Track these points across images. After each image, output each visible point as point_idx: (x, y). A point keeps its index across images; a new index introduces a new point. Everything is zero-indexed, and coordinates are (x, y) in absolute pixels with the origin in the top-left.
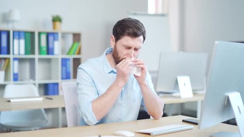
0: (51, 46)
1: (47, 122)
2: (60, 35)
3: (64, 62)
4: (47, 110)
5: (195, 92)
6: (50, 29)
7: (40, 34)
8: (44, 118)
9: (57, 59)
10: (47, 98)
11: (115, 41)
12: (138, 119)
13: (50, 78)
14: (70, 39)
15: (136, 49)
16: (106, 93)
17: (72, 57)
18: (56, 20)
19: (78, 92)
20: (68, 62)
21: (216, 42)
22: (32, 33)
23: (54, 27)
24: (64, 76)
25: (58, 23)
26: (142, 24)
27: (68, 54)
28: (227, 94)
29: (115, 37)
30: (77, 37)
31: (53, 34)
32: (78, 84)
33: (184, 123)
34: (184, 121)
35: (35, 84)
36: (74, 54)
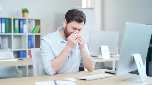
0: (21, 27)
1: (20, 74)
2: (27, 21)
3: (30, 37)
4: (19, 67)
5: (112, 55)
6: (21, 17)
7: (14, 20)
8: (17, 72)
9: (25, 36)
10: (20, 59)
11: (66, 23)
12: (79, 71)
13: (21, 48)
14: (34, 23)
15: (79, 30)
16: (59, 55)
17: (34, 34)
18: (25, 11)
19: (42, 54)
20: (32, 38)
21: (127, 23)
22: (10, 20)
23: (23, 16)
24: (30, 47)
25: (26, 14)
26: (85, 14)
27: (32, 32)
28: (133, 55)
29: (66, 20)
30: (38, 22)
31: (23, 20)
32: (41, 49)
33: (106, 73)
34: (106, 72)
35: (11, 51)
36: (36, 33)
